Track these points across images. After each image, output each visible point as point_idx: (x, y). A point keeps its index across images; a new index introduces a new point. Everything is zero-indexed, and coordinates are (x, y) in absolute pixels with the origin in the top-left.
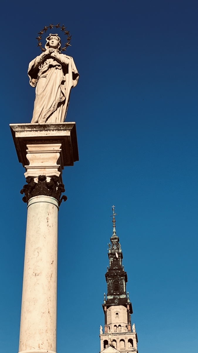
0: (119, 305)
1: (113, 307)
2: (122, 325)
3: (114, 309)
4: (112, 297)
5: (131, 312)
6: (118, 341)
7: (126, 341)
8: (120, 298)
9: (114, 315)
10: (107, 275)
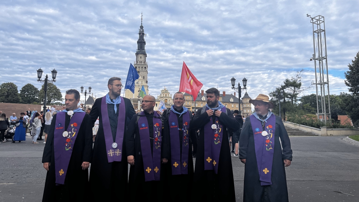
0: (142, 54)
1: (139, 55)
2: (142, 61)
3: (140, 55)
4: (139, 51)
5: (146, 57)
6: (141, 67)
7: (144, 67)
8: (142, 52)
9: (139, 58)
10: (138, 42)
